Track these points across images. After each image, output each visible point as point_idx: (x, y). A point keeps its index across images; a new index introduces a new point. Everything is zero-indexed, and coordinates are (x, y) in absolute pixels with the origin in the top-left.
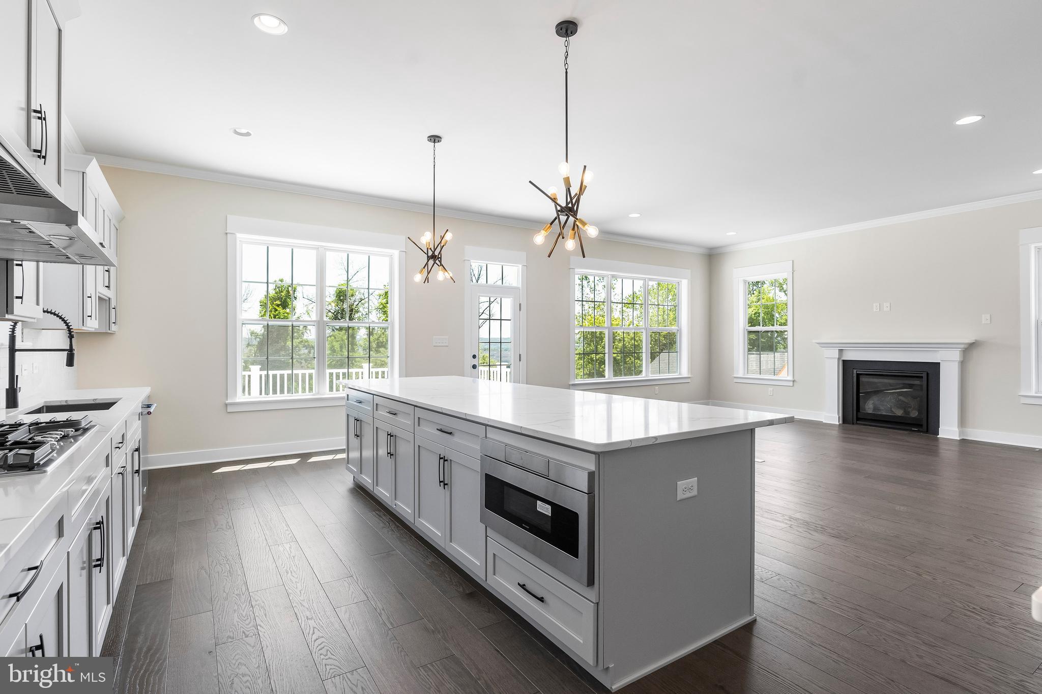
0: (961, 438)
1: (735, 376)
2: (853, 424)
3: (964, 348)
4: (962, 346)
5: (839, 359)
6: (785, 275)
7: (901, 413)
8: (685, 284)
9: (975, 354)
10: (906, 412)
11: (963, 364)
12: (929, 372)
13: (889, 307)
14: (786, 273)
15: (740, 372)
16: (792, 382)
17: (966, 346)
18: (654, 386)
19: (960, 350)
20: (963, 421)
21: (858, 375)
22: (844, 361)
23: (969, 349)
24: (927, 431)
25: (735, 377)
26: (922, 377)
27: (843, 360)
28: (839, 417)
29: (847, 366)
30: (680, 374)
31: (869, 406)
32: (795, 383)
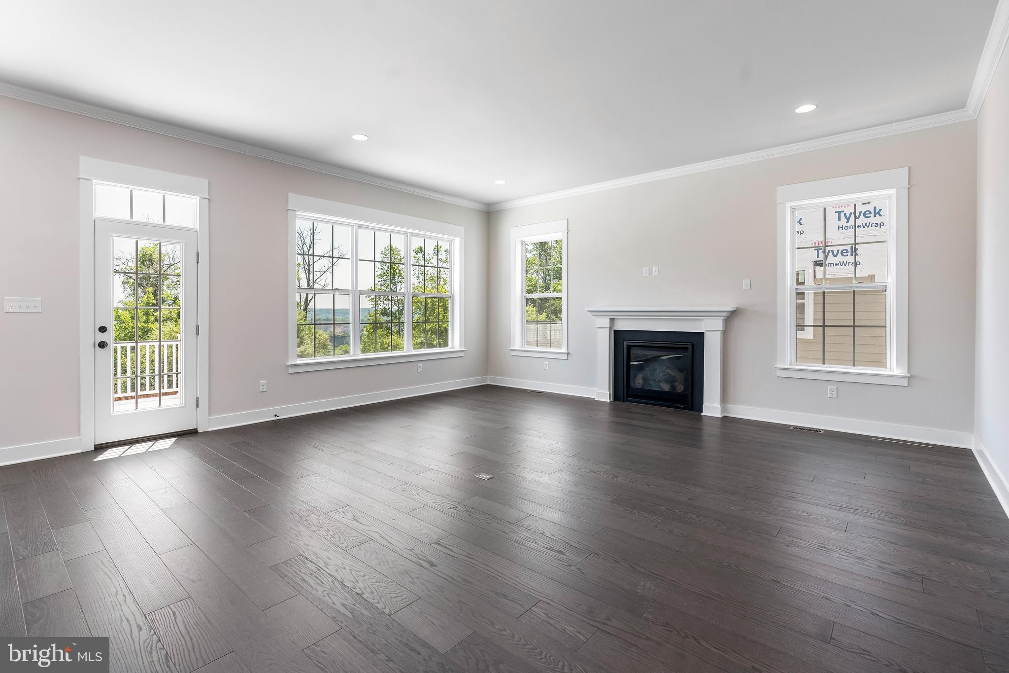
0: (723, 416)
1: (512, 348)
2: (624, 401)
3: (725, 317)
4: (725, 314)
5: (610, 329)
6: (559, 236)
7: (668, 388)
8: (457, 242)
9: (737, 323)
10: (673, 387)
11: (725, 334)
12: (694, 343)
13: (657, 272)
14: (561, 233)
15: (517, 343)
16: (566, 355)
17: (728, 314)
18: (417, 363)
19: (723, 318)
20: (724, 398)
21: (629, 347)
22: (616, 332)
23: (731, 317)
24: (691, 409)
25: (512, 350)
26: (687, 349)
27: (615, 330)
28: (610, 394)
29: (619, 336)
30: (452, 347)
31: (638, 382)
32: (569, 356)
